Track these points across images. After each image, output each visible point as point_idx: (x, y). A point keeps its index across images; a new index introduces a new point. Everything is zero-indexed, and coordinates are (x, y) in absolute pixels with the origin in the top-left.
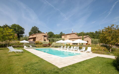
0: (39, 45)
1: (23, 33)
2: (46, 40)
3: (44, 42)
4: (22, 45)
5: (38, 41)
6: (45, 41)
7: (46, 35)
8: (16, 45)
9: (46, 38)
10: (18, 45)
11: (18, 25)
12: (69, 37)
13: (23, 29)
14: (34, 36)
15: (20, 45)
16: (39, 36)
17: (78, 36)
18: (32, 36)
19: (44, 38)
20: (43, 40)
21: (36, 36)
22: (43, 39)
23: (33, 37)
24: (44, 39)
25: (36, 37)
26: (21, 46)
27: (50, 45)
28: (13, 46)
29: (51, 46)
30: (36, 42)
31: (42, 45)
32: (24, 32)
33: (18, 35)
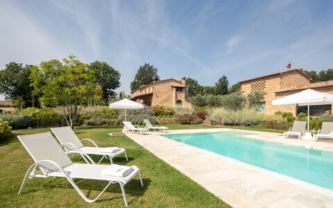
0: (168, 119)
1: (115, 84)
2: (183, 100)
3: (179, 109)
4: (117, 117)
5: (161, 105)
6: (179, 106)
7: (183, 86)
8: (98, 119)
9: (182, 96)
10: (103, 120)
11: (105, 64)
12: (278, 86)
13: (116, 74)
14: (147, 91)
15: (108, 117)
16: (162, 91)
17: (311, 82)
18: (141, 90)
19: (176, 95)
20: (174, 101)
21: (151, 89)
22: (174, 99)
23: (144, 93)
24: (176, 97)
25: (151, 94)
26: (113, 120)
27: (204, 119)
28: (89, 121)
29: (207, 122)
30: (155, 108)
31: (174, 118)
32: (119, 83)
33: (104, 89)
